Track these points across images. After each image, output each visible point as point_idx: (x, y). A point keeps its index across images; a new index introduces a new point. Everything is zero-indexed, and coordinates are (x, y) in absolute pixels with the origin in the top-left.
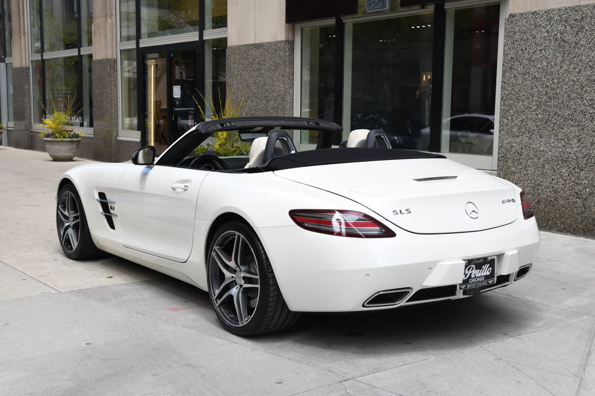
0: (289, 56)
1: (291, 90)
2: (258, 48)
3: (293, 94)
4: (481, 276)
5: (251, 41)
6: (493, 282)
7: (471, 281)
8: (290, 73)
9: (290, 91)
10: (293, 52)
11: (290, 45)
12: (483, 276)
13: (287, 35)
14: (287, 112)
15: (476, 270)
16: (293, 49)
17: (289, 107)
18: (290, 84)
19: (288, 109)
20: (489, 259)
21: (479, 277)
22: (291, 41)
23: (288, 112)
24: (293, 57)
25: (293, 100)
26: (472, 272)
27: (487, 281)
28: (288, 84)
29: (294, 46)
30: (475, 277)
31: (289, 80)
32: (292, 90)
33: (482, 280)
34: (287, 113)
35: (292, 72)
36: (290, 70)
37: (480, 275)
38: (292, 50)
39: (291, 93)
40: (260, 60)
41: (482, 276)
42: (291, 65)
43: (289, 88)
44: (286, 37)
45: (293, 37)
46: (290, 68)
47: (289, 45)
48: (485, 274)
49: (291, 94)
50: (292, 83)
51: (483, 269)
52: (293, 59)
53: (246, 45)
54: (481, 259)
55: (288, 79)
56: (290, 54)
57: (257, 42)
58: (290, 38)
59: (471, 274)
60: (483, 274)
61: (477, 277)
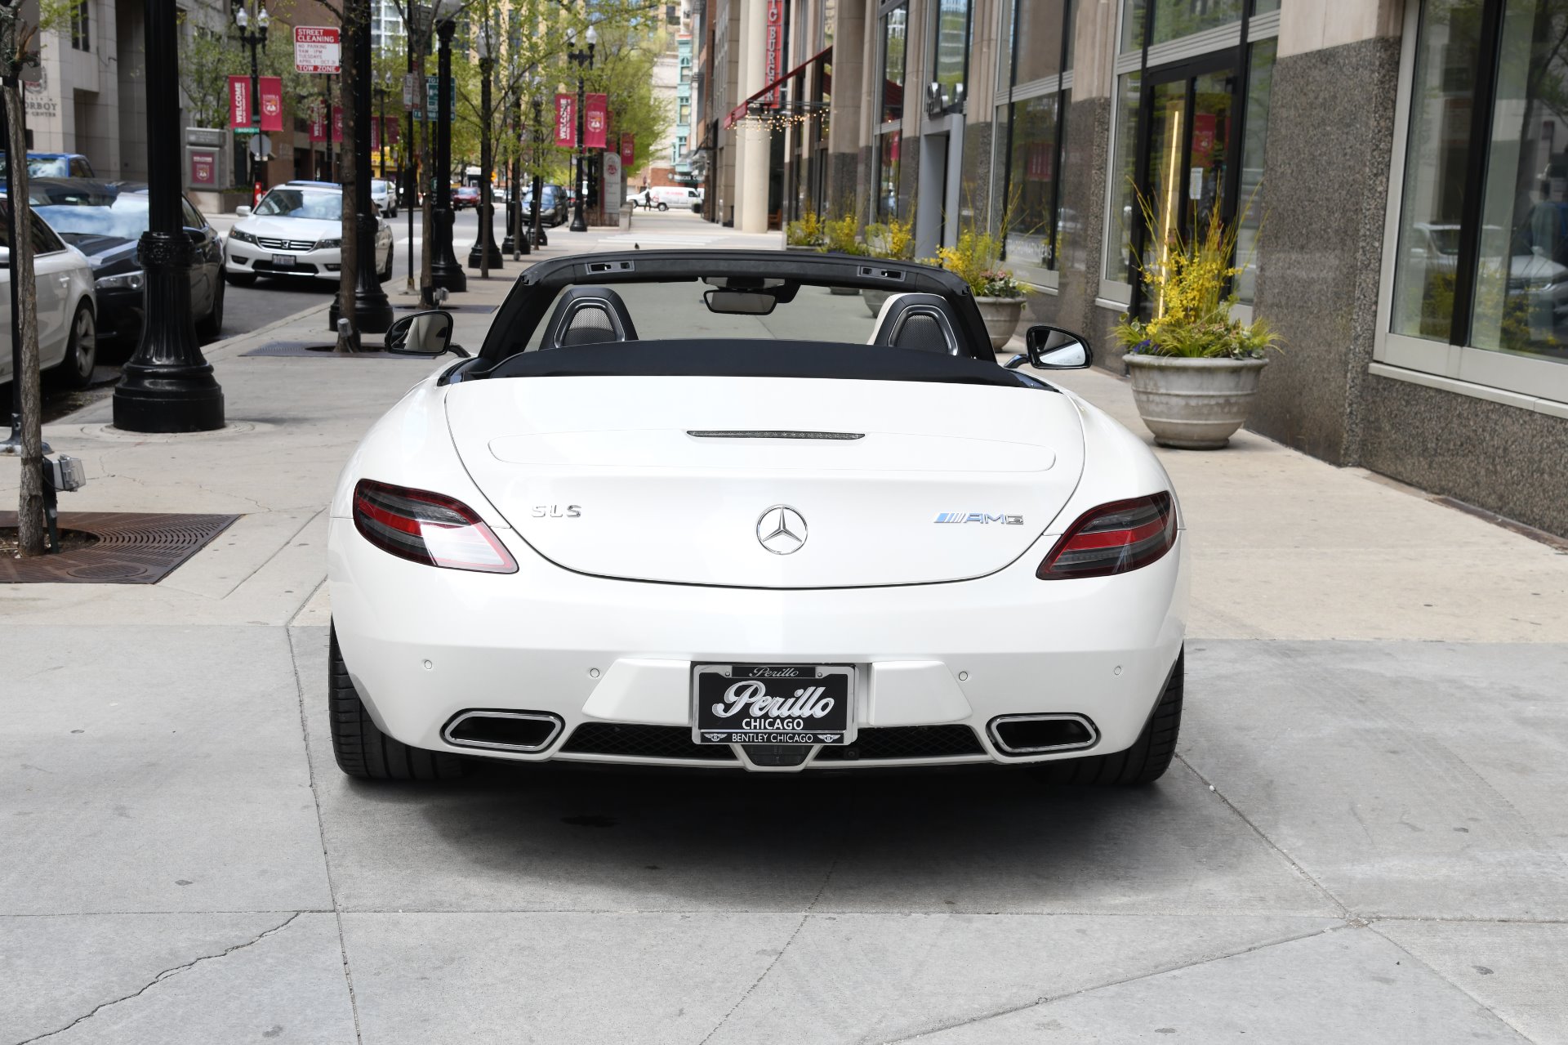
0: (1382, 82)
1: (1381, 182)
2: (1326, 63)
3: (1387, 191)
4: (789, 717)
5: (1316, 44)
6: (841, 740)
7: (748, 724)
8: (1379, 131)
9: (1378, 182)
10: (1398, 71)
11: (1389, 53)
12: (800, 717)
13: (1382, 22)
14: (1362, 244)
15: (769, 698)
16: (1398, 63)
17: (1369, 230)
18: (1378, 163)
19: (1365, 236)
20: (823, 672)
21: (782, 720)
22: (1391, 40)
23: (1364, 244)
24: (1396, 86)
25: (1385, 210)
26: (752, 700)
27: (813, 734)
28: (1373, 164)
29: (1399, 54)
30: (766, 716)
31: (1375, 153)
32: (1385, 180)
33: (793, 729)
34: (1363, 247)
35: (1388, 128)
36: (1382, 124)
37: (784, 712)
38: (1395, 65)
39: (1380, 189)
40: (1327, 96)
41: (794, 719)
42: (1386, 109)
43: (1376, 175)
44: (1378, 30)
45: (1399, 27)
46: (1381, 117)
47: (1386, 50)
48: (806, 713)
49: (1380, 193)
50: (1387, 159)
51: (798, 699)
52: (1396, 91)
53: (1306, 54)
54: (786, 668)
55: (1374, 150)
56: (1384, 76)
57: (1327, 45)
58: (1391, 33)
59: (748, 706)
60: (796, 712)
61: (775, 719)
